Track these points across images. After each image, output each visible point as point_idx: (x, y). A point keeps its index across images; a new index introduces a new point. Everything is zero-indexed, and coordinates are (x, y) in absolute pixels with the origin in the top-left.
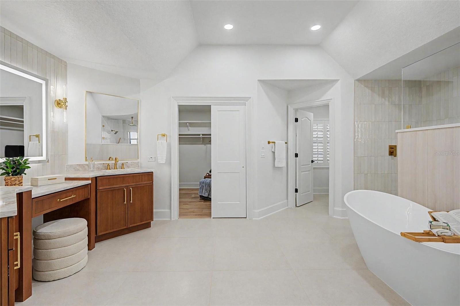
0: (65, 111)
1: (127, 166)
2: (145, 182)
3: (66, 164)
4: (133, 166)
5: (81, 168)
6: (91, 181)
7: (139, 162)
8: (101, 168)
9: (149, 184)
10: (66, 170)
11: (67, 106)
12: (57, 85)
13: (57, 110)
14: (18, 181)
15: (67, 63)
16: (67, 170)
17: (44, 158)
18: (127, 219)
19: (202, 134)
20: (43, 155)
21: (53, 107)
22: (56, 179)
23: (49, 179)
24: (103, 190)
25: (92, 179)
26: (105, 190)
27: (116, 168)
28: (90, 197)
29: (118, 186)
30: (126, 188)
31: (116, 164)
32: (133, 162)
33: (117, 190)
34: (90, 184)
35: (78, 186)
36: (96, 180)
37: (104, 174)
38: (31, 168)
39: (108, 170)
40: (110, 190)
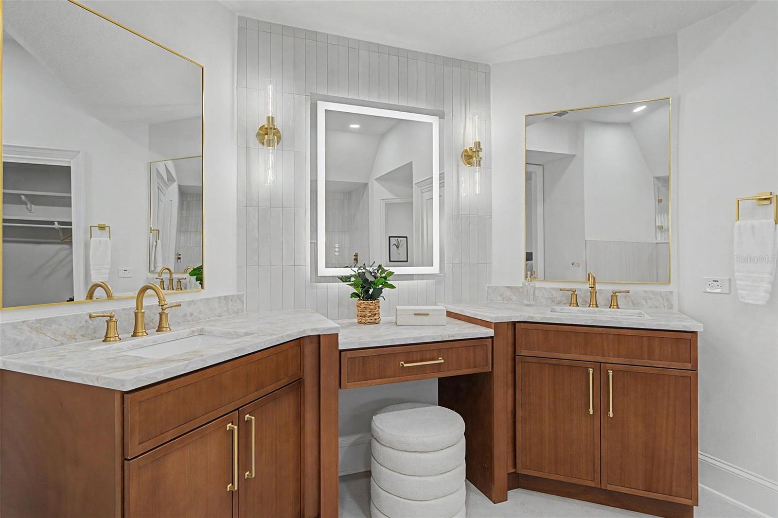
0: (477, 170)
1: (630, 304)
2: (662, 364)
3: (486, 284)
4: (649, 301)
5: (515, 295)
6: (493, 330)
7: (671, 292)
8: (558, 299)
9: (677, 372)
10: (487, 298)
11: (481, 158)
12: (468, 119)
13: (465, 169)
14: (370, 310)
15: (489, 66)
16: (490, 298)
17: (435, 269)
18: (597, 462)
20: (434, 265)
21: (458, 165)
22: (427, 315)
23: (415, 314)
24: (529, 359)
25: (497, 326)
26: (534, 360)
27: (594, 303)
28: (491, 370)
29: (569, 356)
30: (593, 368)
31: (593, 292)
32: (651, 292)
33: (566, 366)
34: (492, 337)
35: (455, 339)
36: (515, 329)
37: (533, 318)
38: (395, 288)
39: (573, 306)
40: (548, 364)
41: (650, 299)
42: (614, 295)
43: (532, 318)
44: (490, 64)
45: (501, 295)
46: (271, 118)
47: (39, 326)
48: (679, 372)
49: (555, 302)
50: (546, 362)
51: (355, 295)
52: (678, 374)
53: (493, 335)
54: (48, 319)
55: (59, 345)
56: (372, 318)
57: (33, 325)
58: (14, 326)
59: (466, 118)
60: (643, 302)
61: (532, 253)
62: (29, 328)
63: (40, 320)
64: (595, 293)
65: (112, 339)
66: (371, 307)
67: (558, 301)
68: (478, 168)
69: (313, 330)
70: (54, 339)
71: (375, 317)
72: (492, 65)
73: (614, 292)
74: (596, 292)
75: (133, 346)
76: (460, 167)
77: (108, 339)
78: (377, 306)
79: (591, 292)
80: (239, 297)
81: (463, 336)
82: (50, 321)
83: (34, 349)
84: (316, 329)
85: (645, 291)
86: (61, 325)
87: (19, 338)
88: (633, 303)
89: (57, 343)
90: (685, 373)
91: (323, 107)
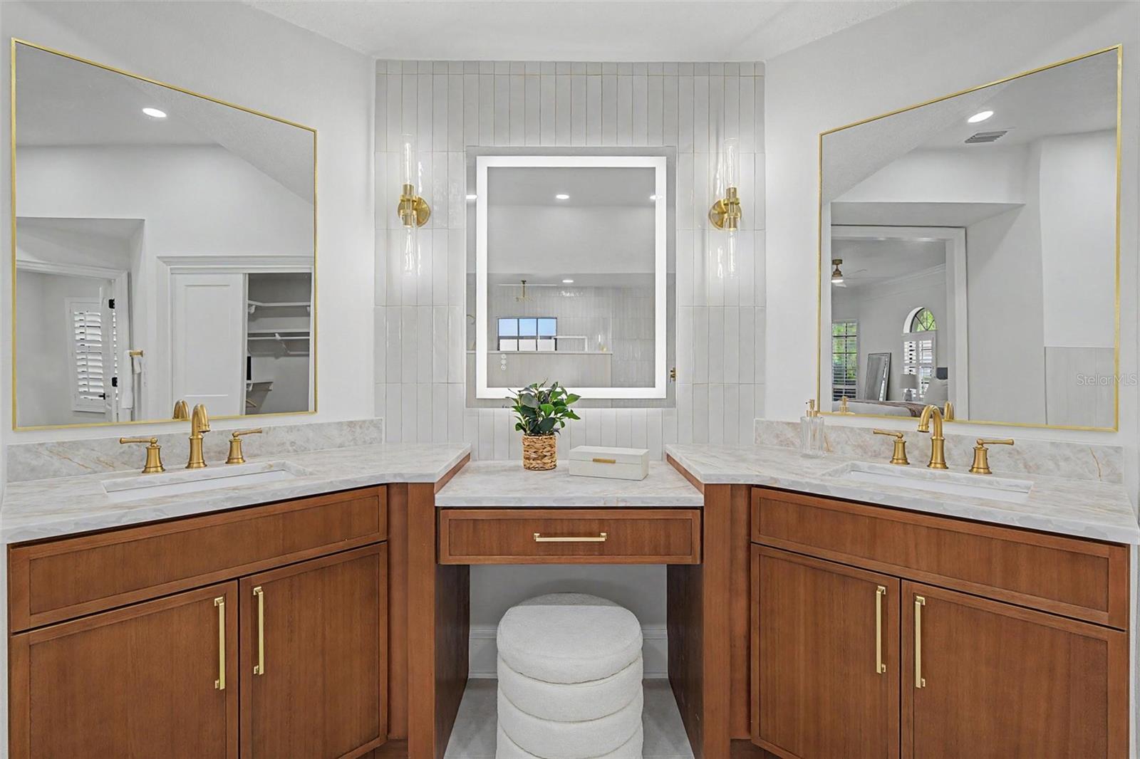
0: (731, 234)
1: (1021, 466)
3: (756, 417)
4: (1063, 463)
6: (702, 496)
7: (1118, 449)
8: (874, 448)
9: (1072, 627)
10: (756, 439)
11: (737, 214)
13: (717, 234)
15: (763, 64)
16: (759, 440)
17: (658, 392)
19: (279, 333)
20: (656, 385)
22: (614, 462)
23: (595, 460)
24: (772, 552)
25: (711, 490)
26: (781, 555)
27: (939, 461)
28: (698, 563)
29: (843, 558)
30: (886, 587)
31: (937, 439)
32: (1069, 445)
33: (836, 574)
34: (701, 508)
35: (628, 505)
36: (750, 497)
37: (776, 482)
38: (579, 418)
39: (897, 463)
40: (804, 565)
41: (1067, 459)
42: (981, 447)
43: (776, 480)
44: (765, 62)
45: (777, 436)
46: (409, 187)
47: (62, 451)
48: (1078, 626)
49: (870, 454)
50: (799, 560)
51: (519, 426)
52: (1074, 630)
53: (703, 505)
54: (74, 443)
55: (90, 473)
56: (539, 462)
57: (53, 448)
58: (27, 449)
59: (717, 153)
60: (1051, 465)
61: (947, 368)
62: (48, 452)
63: (64, 443)
64: (939, 442)
65: (152, 470)
66: (537, 445)
67: (875, 451)
68: (734, 232)
69: (395, 476)
70: (83, 466)
71: (543, 461)
72: (767, 61)
73: (980, 442)
74: (943, 441)
75: (171, 480)
76: (707, 232)
77: (148, 470)
78: (547, 443)
79: (933, 440)
80: (375, 425)
81: (643, 502)
82: (75, 445)
83: (55, 476)
84: (401, 475)
85: (1052, 443)
86: (93, 450)
87: (34, 463)
88: (1026, 466)
89: (89, 470)
90: (1093, 632)
91: (484, 163)
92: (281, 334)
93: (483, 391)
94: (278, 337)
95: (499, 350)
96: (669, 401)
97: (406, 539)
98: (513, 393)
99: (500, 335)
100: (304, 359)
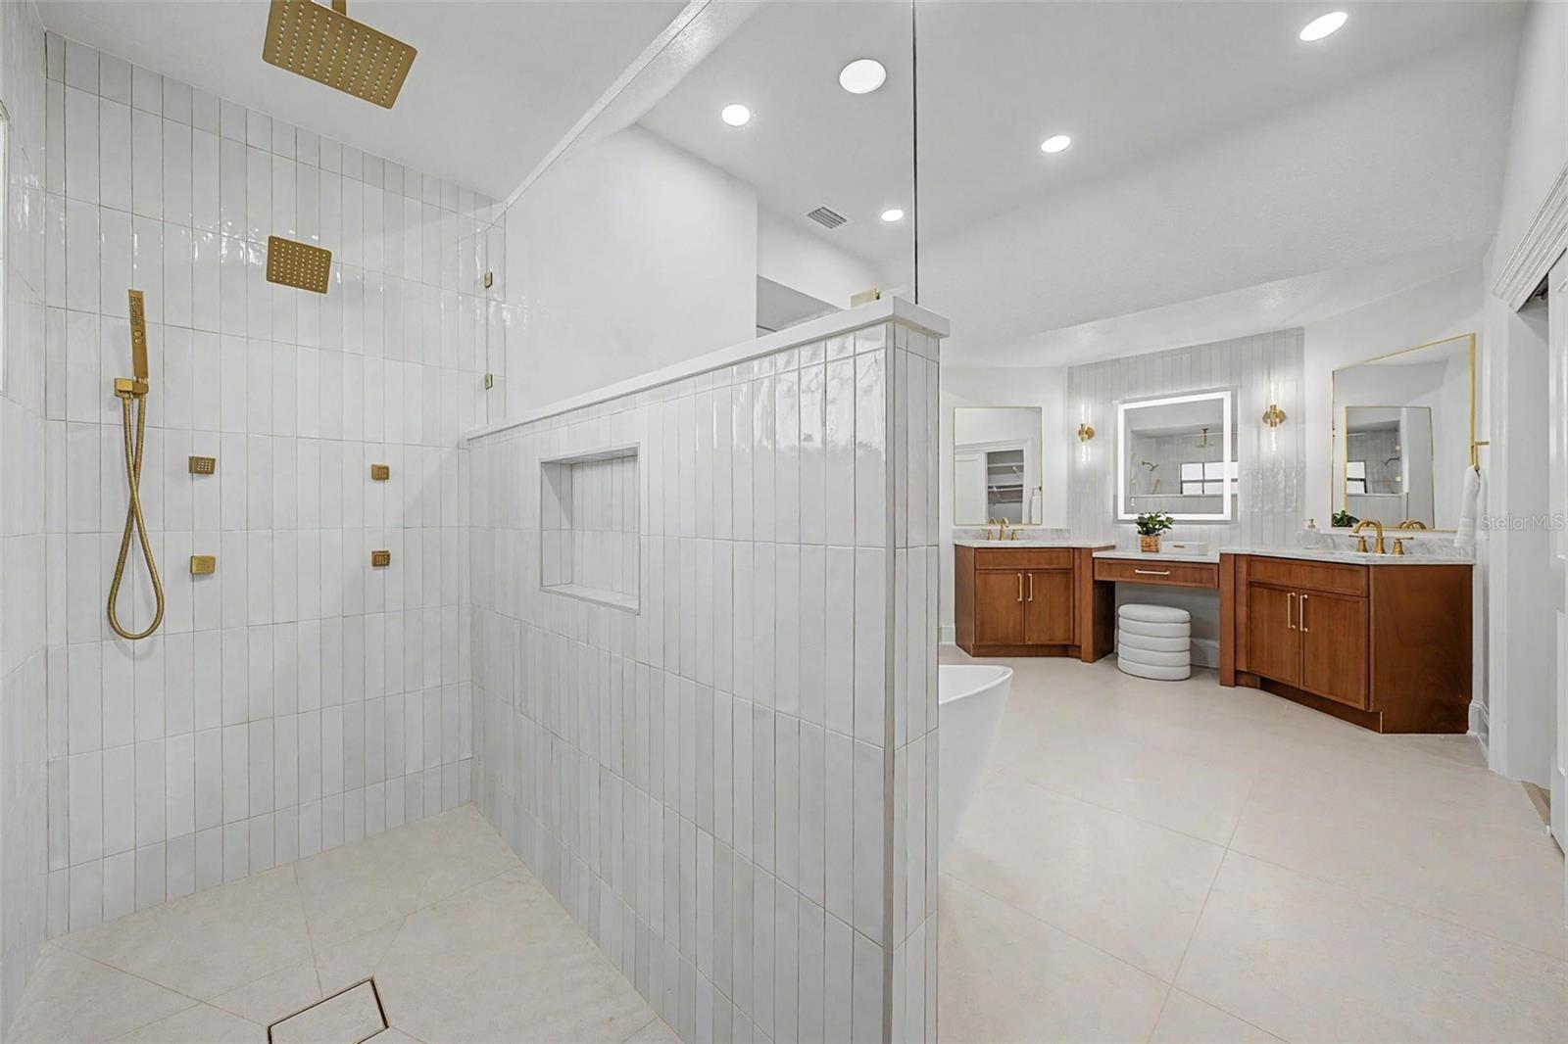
6: (1219, 559)
17: (1226, 516)
25: (1222, 556)
27: (1380, 548)
29: (1279, 582)
33: (1278, 590)
34: (1217, 564)
40: (1267, 588)
41: (1446, 547)
42: (1398, 542)
44: (1304, 326)
46: (1082, 424)
51: (1139, 532)
52: (1351, 600)
53: (1219, 562)
56: (1148, 548)
68: (1282, 427)
73: (1398, 539)
78: (1154, 538)
80: (1068, 531)
90: (1356, 599)
92: (998, 487)
93: (1122, 516)
94: (995, 489)
95: (1182, 493)
96: (1233, 522)
97: (1080, 569)
98: (1135, 517)
99: (1183, 479)
100: (1019, 504)
